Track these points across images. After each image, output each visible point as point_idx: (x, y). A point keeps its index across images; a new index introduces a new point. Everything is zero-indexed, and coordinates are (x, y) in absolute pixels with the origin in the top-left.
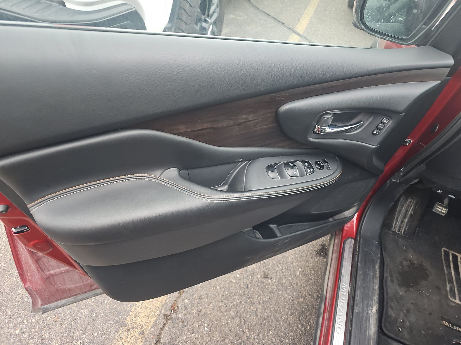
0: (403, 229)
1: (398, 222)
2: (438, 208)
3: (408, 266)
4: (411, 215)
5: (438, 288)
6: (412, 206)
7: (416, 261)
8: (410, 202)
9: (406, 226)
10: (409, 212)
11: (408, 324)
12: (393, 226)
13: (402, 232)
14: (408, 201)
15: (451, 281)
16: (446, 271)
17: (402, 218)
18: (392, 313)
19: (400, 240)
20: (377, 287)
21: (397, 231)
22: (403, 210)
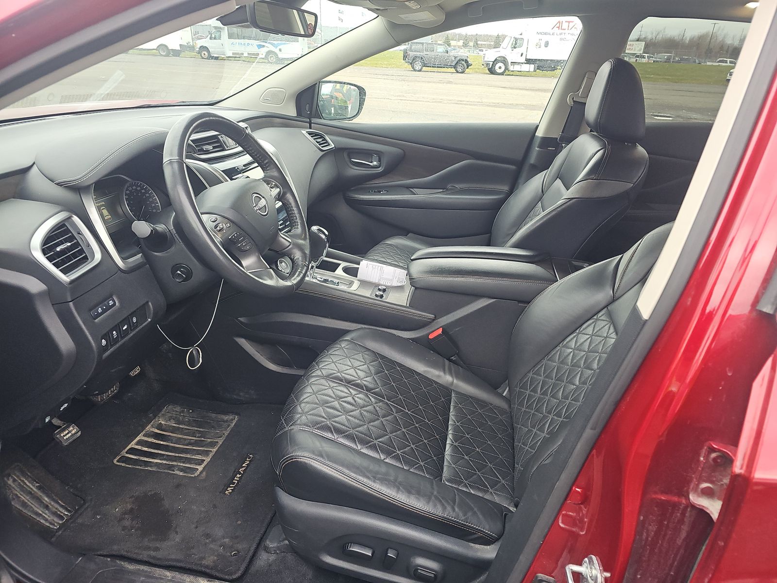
0: (61, 509)
1: (43, 514)
2: (64, 436)
3: (132, 520)
4: (39, 488)
5: (178, 486)
6: (23, 481)
7: (128, 505)
8: (14, 480)
9: (58, 503)
10: (33, 490)
11: (227, 540)
12: (48, 524)
13: (66, 513)
14: (12, 484)
15: (171, 467)
16: (154, 469)
17: (40, 505)
18: (210, 560)
19: (80, 521)
20: (168, 574)
21: (61, 522)
22: (24, 498)
